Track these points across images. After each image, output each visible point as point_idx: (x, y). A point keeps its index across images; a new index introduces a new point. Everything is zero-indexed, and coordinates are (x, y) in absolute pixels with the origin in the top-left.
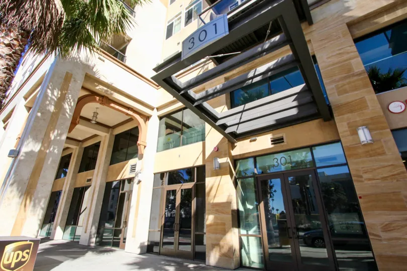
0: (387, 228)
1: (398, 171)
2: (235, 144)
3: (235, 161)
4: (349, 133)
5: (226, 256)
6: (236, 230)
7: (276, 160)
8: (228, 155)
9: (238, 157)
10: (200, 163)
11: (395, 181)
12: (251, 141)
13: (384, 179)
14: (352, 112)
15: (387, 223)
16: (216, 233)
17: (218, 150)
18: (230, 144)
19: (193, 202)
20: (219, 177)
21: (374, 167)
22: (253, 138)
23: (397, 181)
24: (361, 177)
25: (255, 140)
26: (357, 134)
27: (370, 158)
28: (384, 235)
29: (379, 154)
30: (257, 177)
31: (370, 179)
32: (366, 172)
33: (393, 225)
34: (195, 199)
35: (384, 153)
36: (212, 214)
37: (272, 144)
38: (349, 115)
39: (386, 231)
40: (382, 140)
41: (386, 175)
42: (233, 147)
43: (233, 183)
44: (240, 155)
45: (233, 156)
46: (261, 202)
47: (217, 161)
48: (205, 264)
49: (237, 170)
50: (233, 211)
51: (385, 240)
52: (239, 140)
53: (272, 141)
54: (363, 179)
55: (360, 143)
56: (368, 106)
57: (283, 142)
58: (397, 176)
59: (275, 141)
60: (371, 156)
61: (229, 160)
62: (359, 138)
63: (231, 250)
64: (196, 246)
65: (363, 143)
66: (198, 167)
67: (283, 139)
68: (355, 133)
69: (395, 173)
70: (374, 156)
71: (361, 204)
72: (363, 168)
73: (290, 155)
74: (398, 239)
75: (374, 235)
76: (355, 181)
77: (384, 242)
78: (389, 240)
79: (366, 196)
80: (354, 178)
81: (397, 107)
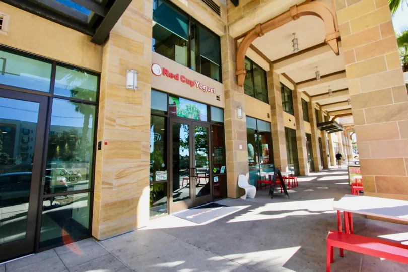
0: (120, 176)
1: (145, 123)
4: (118, 70)
11: (140, 131)
13: (133, 127)
15: (121, 170)
21: (129, 115)
23: (142, 131)
24: (114, 121)
26: (126, 75)
27: (128, 104)
28: (115, 183)
29: (137, 104)
31: (121, 126)
32: (120, 118)
33: (127, 172)
35: (140, 104)
39: (119, 178)
40: (143, 91)
41: (135, 125)
51: (115, 187)
54: (115, 124)
55: (126, 86)
56: (143, 54)
58: (143, 127)
60: (130, 103)
62: (126, 80)
65: (128, 87)
68: (124, 73)
69: (142, 124)
70: (132, 103)
71: (104, 151)
72: (119, 112)
73: (5, 60)
74: (126, 184)
75: (107, 184)
76: (107, 124)
77: (114, 190)
78: (119, 187)
79: (112, 142)
80: (106, 121)
81: (157, 70)
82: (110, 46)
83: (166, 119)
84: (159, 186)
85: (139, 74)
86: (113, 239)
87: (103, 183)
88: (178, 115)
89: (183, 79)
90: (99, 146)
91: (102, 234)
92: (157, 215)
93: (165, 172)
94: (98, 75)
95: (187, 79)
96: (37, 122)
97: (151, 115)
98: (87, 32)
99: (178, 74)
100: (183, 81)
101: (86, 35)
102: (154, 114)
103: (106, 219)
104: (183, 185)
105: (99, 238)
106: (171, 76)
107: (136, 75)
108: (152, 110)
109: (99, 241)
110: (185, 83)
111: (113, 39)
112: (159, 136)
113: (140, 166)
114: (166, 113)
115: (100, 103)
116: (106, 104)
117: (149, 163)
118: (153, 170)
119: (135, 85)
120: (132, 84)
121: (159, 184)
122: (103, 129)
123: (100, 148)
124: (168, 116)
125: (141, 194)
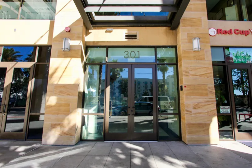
0: (196, 107)
1: (209, 72)
2: (90, 31)
3: (88, 47)
4: (187, 41)
5: (67, 134)
6: (80, 110)
7: (127, 53)
8: (81, 39)
9: (92, 44)
10: (44, 42)
11: (206, 77)
12: (106, 32)
13: (201, 75)
14: (192, 26)
15: (197, 103)
16: (58, 114)
17: (69, 31)
18: (85, 29)
19: (30, 82)
20: (69, 59)
21: (197, 67)
22: (109, 29)
23: (207, 77)
24: (188, 73)
25: (110, 31)
27: (196, 61)
28: (194, 111)
29: (201, 59)
30: (107, 65)
31: (193, 75)
32: (191, 70)
33: (199, 105)
34: (34, 79)
35: (204, 59)
36: (54, 95)
37: (126, 38)
38: (189, 28)
39: (195, 109)
40: (205, 50)
41: (202, 73)
42: (87, 33)
43: (83, 67)
44: (94, 42)
45: (86, 42)
46: (108, 86)
47: (68, 42)
48: (41, 143)
49: (87, 56)
50: (80, 93)
51: (193, 114)
52: (95, 28)
53: (126, 36)
54: (189, 75)
55: (193, 50)
56: (202, 25)
57: (136, 38)
58: (208, 75)
59: (129, 36)
60: (197, 60)
61: (82, 44)
62: (192, 45)
63: (74, 128)
64: (31, 122)
65: (195, 50)
66: (41, 47)
67: (136, 36)
68: (191, 42)
69: (207, 73)
70: (199, 60)
71: (185, 91)
72: (191, 67)
73: (139, 51)
74: (200, 113)
75: (188, 111)
76: (184, 75)
77: (192, 116)
78: (196, 114)
79: (188, 86)
80: (184, 73)
81: (213, 32)
82: (181, 28)
83: (224, 66)
84: (223, 117)
85: (201, 39)
86: (195, 146)
87: (186, 111)
88: (235, 62)
89: (237, 32)
90: (181, 88)
91: (189, 141)
92: (224, 139)
93: (228, 107)
94: (175, 47)
95: (240, 31)
96: (152, 78)
97: (213, 65)
98: (168, 25)
99: (231, 30)
100: (237, 34)
101: (167, 27)
102: (215, 64)
103: (191, 133)
104: (240, 119)
105: (187, 143)
106: (225, 32)
107: (199, 40)
108: (213, 62)
109: (187, 145)
110: (240, 35)
111: (182, 23)
112: (220, 80)
113: (208, 101)
114: (223, 62)
115: (178, 63)
116: (182, 63)
117: (215, 100)
118: (218, 105)
119: (199, 47)
120: (197, 47)
121: (223, 116)
122: (182, 79)
123: (182, 90)
124: (226, 64)
125: (211, 121)
